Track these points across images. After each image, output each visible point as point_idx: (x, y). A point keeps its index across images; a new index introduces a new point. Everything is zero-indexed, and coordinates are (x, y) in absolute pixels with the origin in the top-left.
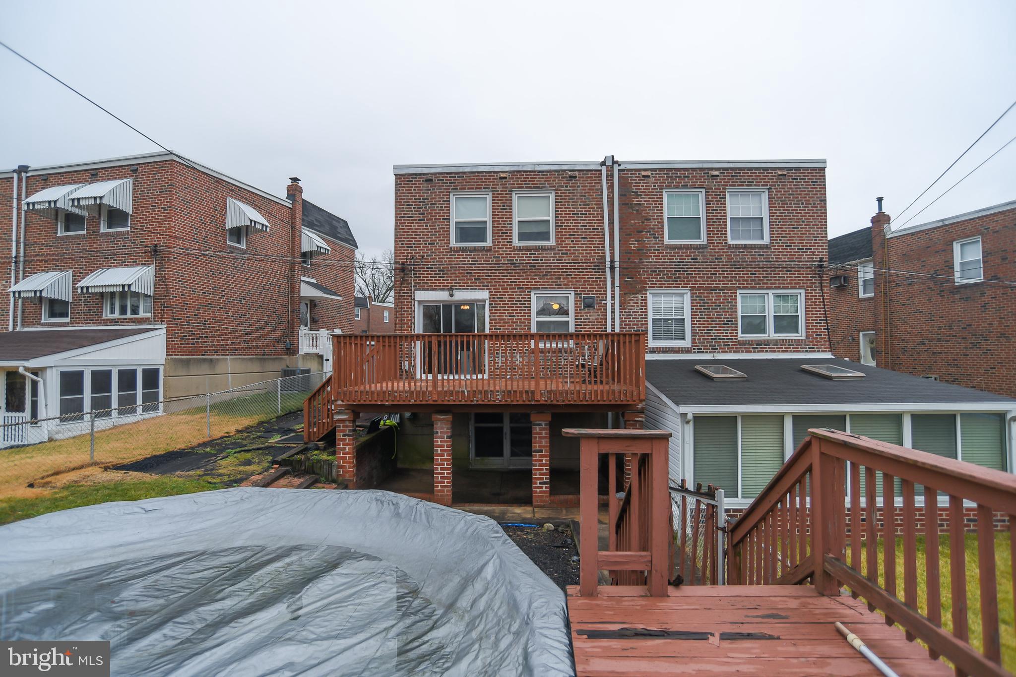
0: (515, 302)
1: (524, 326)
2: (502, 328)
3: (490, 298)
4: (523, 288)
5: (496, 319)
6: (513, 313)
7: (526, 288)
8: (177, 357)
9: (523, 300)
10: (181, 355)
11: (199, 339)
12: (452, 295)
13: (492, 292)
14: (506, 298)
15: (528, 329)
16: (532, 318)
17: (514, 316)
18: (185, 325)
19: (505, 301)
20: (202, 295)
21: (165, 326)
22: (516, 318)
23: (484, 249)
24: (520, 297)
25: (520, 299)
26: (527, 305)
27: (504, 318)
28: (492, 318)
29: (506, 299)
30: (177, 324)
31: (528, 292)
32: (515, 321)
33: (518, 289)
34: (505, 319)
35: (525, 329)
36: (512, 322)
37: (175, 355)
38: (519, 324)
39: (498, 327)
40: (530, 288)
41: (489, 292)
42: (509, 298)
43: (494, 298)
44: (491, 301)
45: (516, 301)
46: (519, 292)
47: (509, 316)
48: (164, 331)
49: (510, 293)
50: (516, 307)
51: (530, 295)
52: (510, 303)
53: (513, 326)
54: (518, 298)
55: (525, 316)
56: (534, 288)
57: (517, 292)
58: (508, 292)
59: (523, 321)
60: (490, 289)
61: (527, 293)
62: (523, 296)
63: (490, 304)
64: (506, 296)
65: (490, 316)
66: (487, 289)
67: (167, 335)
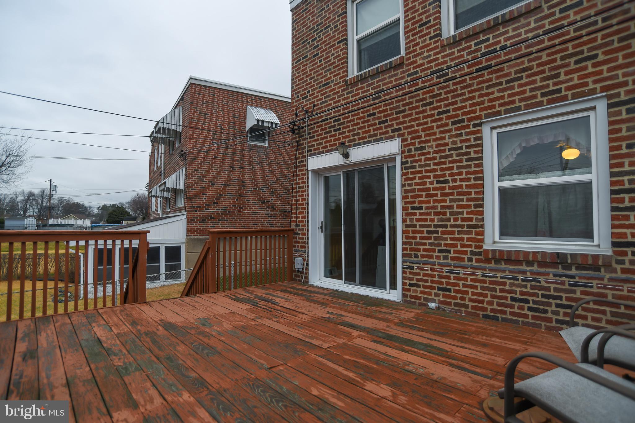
0: (447, 153)
1: (468, 200)
2: (424, 206)
3: (403, 152)
4: (462, 121)
5: (413, 191)
6: (444, 176)
7: (470, 120)
8: (195, 237)
9: (464, 145)
10: (200, 235)
11: (218, 222)
12: (346, 156)
13: (406, 140)
14: (431, 147)
15: (476, 206)
16: (487, 182)
17: (447, 182)
18: (205, 211)
19: (429, 153)
20: (221, 187)
21: (186, 213)
22: (451, 184)
23: (391, 68)
24: (458, 139)
25: (459, 145)
26: (473, 155)
27: (428, 186)
28: (407, 188)
29: (431, 150)
30: (196, 211)
31: (475, 126)
32: (448, 191)
33: (453, 123)
34: (428, 189)
35: (469, 206)
36: (442, 195)
37: (194, 235)
38: (456, 197)
39: (416, 205)
40: (479, 117)
41: (403, 141)
42: (437, 146)
43: (410, 151)
44: (406, 157)
45: (450, 150)
46: (456, 129)
47: (438, 182)
48: (185, 217)
49: (438, 136)
50: (450, 162)
51: (480, 131)
52: (438, 155)
53: (445, 201)
54: (454, 143)
55: (469, 179)
56: (487, 116)
57: (450, 130)
58: (435, 134)
59: (465, 189)
60: (403, 134)
61: (472, 129)
62: (464, 137)
63: (403, 163)
64: (432, 143)
65: (403, 186)
66: (399, 136)
67: (187, 220)
